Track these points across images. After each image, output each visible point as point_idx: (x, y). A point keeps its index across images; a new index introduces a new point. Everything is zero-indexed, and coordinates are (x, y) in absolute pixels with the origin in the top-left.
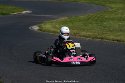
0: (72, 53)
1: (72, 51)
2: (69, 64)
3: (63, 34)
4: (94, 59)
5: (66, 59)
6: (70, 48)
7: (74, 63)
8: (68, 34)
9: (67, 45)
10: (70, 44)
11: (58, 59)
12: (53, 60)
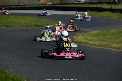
0: (66, 50)
1: (67, 48)
2: (63, 58)
3: (63, 36)
4: (84, 55)
5: (62, 55)
6: (66, 46)
7: (67, 57)
8: (67, 37)
9: (64, 44)
10: (66, 43)
11: (56, 54)
12: (51, 54)
